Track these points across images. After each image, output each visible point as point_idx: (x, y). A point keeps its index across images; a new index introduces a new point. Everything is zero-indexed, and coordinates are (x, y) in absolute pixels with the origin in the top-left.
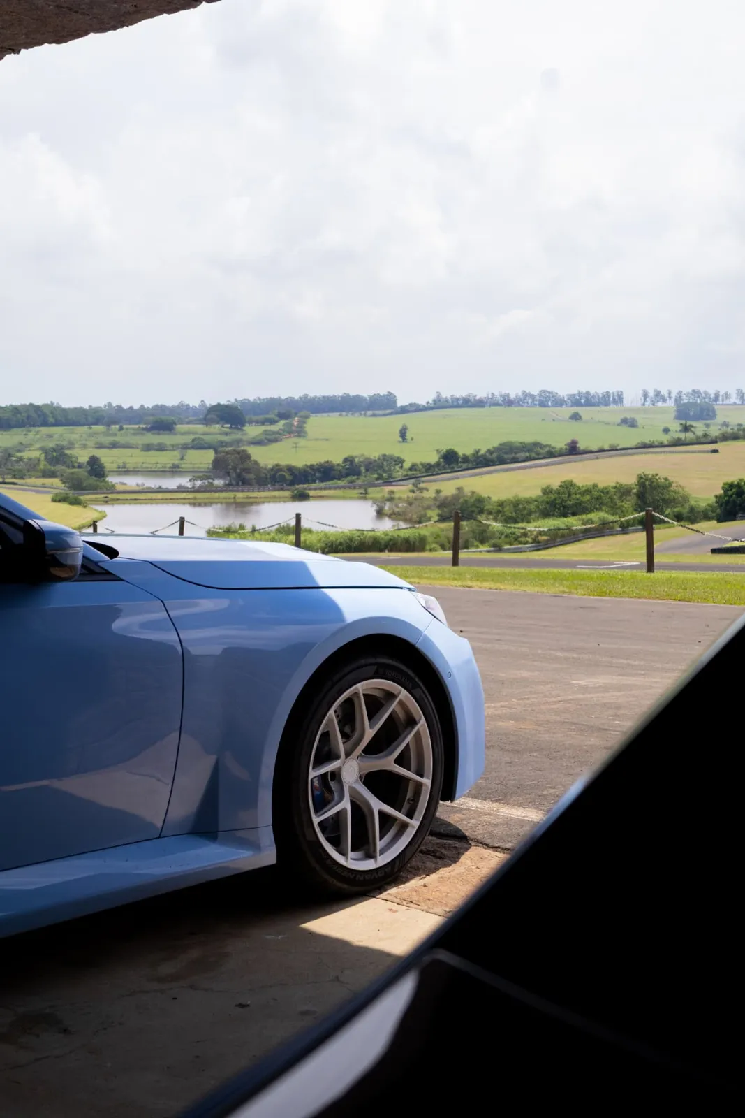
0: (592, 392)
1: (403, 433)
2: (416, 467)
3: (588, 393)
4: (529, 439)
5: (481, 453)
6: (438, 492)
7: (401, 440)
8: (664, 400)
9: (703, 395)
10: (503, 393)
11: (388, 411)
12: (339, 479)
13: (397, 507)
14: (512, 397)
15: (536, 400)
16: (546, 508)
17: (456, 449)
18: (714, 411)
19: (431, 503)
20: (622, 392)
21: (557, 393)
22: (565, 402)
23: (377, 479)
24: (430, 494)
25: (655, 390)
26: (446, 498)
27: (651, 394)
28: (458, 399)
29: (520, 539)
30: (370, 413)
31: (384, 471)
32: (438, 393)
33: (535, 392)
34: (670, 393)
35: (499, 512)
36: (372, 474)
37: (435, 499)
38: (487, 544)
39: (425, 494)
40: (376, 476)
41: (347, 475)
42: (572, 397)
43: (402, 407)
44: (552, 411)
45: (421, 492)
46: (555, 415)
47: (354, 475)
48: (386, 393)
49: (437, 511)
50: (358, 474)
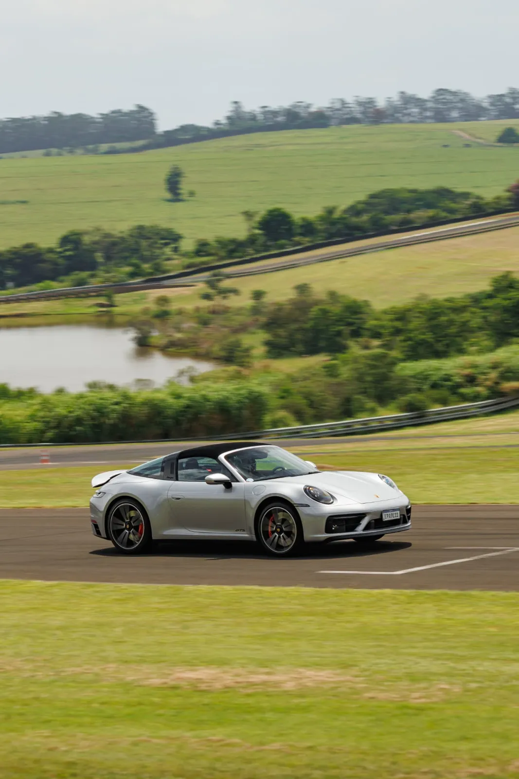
1: (173, 183)
2: (205, 249)
4: (425, 184)
5: (337, 215)
6: (258, 295)
7: (168, 195)
10: (362, 97)
11: (141, 143)
12: (53, 279)
13: (179, 330)
14: (381, 103)
15: (428, 110)
16: (502, 321)
17: (288, 208)
19: (248, 320)
21: (467, 94)
22: (485, 109)
23: (133, 275)
24: (243, 301)
26: (280, 307)
28: (275, 113)
29: (463, 390)
30: (104, 147)
31: (145, 260)
32: (236, 103)
35: (398, 332)
36: (117, 265)
37: (255, 311)
38: (393, 405)
39: (233, 302)
40: (128, 269)
41: (68, 271)
42: (497, 99)
43: (167, 133)
44: (460, 129)
45: (225, 298)
46: (467, 136)
47: (82, 269)
48: (134, 108)
49: (263, 336)
50: (92, 266)
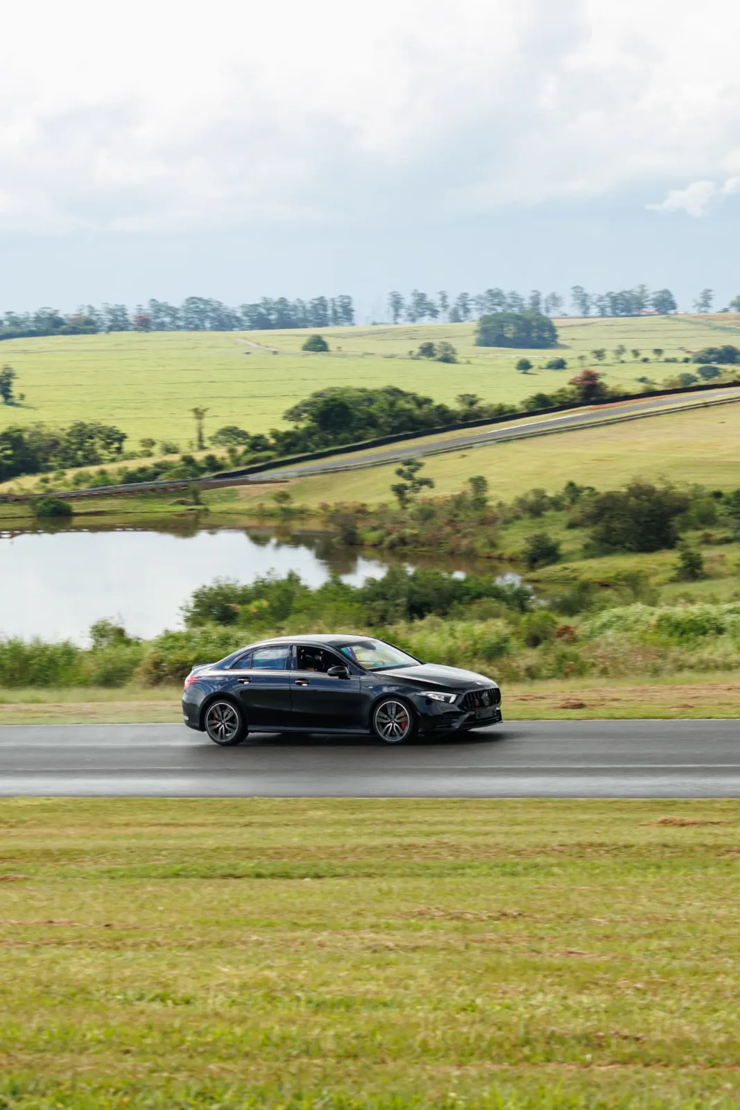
0: (291, 300)
3: (283, 301)
8: (434, 313)
9: (509, 301)
10: (112, 304)
15: (179, 319)
18: (552, 329)
20: (349, 298)
21: (220, 304)
22: (238, 319)
25: (415, 294)
27: (408, 300)
33: (177, 302)
34: (444, 298)
42: (251, 310)
